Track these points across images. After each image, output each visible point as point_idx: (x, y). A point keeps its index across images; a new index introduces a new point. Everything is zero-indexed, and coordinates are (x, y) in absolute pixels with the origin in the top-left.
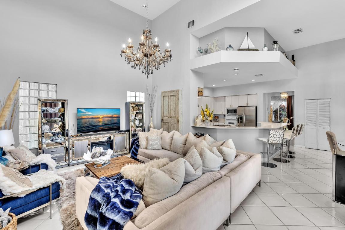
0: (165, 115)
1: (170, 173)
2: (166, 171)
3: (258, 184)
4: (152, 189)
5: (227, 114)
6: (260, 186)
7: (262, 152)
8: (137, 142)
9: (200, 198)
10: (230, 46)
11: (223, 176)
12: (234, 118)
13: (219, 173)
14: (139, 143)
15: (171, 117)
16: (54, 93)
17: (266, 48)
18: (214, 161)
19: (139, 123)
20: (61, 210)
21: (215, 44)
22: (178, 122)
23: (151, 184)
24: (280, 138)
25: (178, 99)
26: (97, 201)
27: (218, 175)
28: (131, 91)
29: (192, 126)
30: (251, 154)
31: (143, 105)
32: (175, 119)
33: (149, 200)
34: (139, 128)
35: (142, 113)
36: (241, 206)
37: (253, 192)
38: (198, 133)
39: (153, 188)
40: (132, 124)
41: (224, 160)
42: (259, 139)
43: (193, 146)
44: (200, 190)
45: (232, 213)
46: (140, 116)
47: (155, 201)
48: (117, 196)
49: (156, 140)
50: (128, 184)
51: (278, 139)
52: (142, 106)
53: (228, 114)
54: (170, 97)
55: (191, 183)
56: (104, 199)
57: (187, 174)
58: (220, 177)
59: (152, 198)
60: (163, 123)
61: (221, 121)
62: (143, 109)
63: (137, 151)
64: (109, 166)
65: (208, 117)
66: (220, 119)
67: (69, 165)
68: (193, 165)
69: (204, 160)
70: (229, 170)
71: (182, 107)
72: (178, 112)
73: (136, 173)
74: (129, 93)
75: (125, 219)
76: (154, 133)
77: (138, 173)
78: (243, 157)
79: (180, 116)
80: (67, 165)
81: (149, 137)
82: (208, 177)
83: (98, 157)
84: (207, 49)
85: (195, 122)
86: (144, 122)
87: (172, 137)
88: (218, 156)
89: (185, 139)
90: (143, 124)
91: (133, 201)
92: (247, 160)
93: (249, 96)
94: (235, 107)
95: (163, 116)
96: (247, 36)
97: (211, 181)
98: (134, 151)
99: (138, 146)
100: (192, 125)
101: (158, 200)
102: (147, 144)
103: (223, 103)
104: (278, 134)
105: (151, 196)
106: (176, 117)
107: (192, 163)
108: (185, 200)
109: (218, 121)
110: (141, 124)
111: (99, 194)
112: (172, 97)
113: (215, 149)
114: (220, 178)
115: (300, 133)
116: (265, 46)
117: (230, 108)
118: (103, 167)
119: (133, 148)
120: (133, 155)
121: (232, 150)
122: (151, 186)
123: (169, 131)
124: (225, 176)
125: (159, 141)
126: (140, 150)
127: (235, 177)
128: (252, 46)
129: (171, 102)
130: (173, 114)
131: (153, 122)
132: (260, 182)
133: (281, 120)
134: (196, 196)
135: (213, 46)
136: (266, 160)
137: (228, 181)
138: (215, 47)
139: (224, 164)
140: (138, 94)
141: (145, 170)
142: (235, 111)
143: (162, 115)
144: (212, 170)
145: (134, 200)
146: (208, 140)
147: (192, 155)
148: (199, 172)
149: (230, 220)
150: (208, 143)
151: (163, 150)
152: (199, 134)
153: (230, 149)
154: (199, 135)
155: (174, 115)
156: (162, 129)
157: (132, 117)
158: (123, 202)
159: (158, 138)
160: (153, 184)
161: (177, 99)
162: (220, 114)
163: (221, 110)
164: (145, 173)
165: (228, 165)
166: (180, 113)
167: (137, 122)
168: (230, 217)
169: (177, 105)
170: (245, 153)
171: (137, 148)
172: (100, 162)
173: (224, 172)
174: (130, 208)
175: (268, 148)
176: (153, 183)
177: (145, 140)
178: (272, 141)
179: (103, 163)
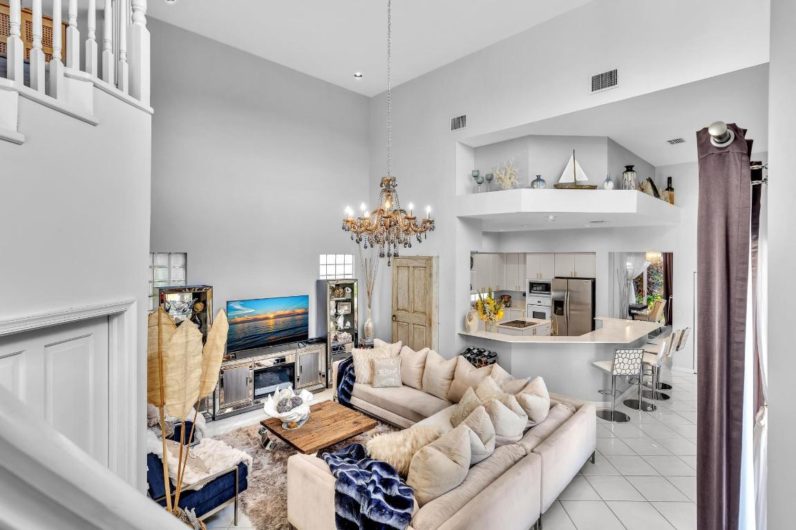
0: (400, 307)
1: (450, 452)
2: (442, 448)
3: (591, 459)
4: (427, 479)
5: (530, 292)
6: (593, 462)
7: (601, 389)
8: (349, 370)
9: (497, 491)
10: (539, 179)
11: (529, 451)
12: (544, 302)
13: (522, 446)
14: (354, 372)
15: (414, 312)
16: (181, 272)
17: (611, 184)
18: (513, 423)
19: (345, 322)
20: (248, 511)
21: (509, 171)
22: (430, 325)
23: (426, 472)
24: (636, 365)
25: (431, 275)
26: (352, 498)
27: (521, 451)
28: (328, 252)
29: (459, 334)
30: (578, 403)
31: (353, 284)
32: (422, 316)
33: (423, 495)
34: (345, 334)
35: (351, 301)
36: (559, 500)
37: (581, 474)
38: (472, 348)
39: (428, 477)
40: (331, 325)
41: (530, 419)
42: (596, 364)
43: (471, 388)
44: (496, 479)
45: (543, 513)
46: (346, 308)
47: (432, 496)
48: (376, 490)
49: (391, 368)
50: (385, 470)
51: (632, 367)
52: (351, 286)
53: (532, 291)
54: (411, 269)
55: (479, 465)
56: (362, 496)
57: (474, 452)
58: (524, 453)
59: (426, 492)
60: (395, 324)
61: (516, 307)
62: (352, 292)
63: (351, 388)
64: (310, 426)
65: (492, 314)
66: (514, 301)
67: (214, 419)
68: (479, 435)
69: (495, 423)
70: (538, 439)
71: (440, 292)
72: (430, 304)
73: (392, 450)
74: (323, 258)
75: (404, 523)
76: (386, 352)
77: (395, 450)
78: (563, 411)
79: (434, 311)
80: (211, 419)
81: (376, 361)
82: (506, 455)
83: (290, 409)
84: (492, 175)
85: (465, 327)
86: (356, 319)
87: (425, 362)
88: (519, 415)
89: (452, 369)
90: (353, 323)
91: (406, 499)
92: (571, 416)
93: (577, 256)
94: (547, 278)
95: (395, 308)
96: (572, 156)
97: (510, 462)
98: (346, 388)
99: (353, 378)
100: (459, 330)
101: (437, 496)
102: (373, 374)
103: (521, 266)
104: (632, 356)
105: (426, 490)
106: (424, 313)
107: (479, 431)
108: (476, 495)
109: (509, 306)
110: (348, 324)
111: (351, 487)
112: (416, 272)
113: (513, 400)
114: (525, 456)
115: (680, 347)
116: (608, 180)
117: (535, 279)
118: (299, 427)
119: (342, 383)
120: (343, 397)
121: (544, 399)
122: (427, 474)
123: (416, 348)
124: (532, 451)
125: (396, 369)
126: (356, 386)
127: (549, 453)
128: (583, 178)
129: (413, 280)
130: (419, 306)
131: (372, 317)
132: (593, 455)
133: (651, 297)
134: (490, 488)
135: (504, 173)
136: (610, 406)
137: (536, 462)
138: (508, 176)
139: (531, 425)
140: (340, 258)
141: (405, 445)
142: (546, 287)
143: (395, 305)
144: (511, 439)
145: (406, 497)
146: (497, 376)
147: (477, 417)
148: (490, 448)
149: (540, 524)
150: (497, 382)
151: (406, 388)
152: (475, 351)
153: (539, 399)
154: (474, 354)
155: (421, 309)
156: (400, 343)
157: (332, 311)
158: (388, 498)
159: (396, 362)
160: (428, 472)
161: (428, 275)
162: (514, 290)
163: (516, 282)
164: (406, 450)
165: (535, 428)
166: (434, 306)
167: (340, 321)
168: (540, 520)
169: (428, 289)
170: (567, 400)
171: (350, 382)
172: (293, 418)
173: (529, 444)
174: (404, 508)
175: (611, 382)
176: (429, 470)
177: (368, 366)
178: (619, 371)
179: (298, 420)
